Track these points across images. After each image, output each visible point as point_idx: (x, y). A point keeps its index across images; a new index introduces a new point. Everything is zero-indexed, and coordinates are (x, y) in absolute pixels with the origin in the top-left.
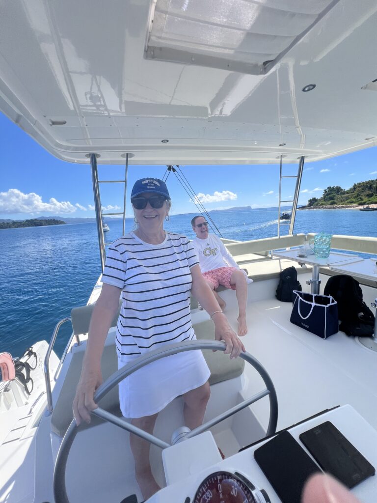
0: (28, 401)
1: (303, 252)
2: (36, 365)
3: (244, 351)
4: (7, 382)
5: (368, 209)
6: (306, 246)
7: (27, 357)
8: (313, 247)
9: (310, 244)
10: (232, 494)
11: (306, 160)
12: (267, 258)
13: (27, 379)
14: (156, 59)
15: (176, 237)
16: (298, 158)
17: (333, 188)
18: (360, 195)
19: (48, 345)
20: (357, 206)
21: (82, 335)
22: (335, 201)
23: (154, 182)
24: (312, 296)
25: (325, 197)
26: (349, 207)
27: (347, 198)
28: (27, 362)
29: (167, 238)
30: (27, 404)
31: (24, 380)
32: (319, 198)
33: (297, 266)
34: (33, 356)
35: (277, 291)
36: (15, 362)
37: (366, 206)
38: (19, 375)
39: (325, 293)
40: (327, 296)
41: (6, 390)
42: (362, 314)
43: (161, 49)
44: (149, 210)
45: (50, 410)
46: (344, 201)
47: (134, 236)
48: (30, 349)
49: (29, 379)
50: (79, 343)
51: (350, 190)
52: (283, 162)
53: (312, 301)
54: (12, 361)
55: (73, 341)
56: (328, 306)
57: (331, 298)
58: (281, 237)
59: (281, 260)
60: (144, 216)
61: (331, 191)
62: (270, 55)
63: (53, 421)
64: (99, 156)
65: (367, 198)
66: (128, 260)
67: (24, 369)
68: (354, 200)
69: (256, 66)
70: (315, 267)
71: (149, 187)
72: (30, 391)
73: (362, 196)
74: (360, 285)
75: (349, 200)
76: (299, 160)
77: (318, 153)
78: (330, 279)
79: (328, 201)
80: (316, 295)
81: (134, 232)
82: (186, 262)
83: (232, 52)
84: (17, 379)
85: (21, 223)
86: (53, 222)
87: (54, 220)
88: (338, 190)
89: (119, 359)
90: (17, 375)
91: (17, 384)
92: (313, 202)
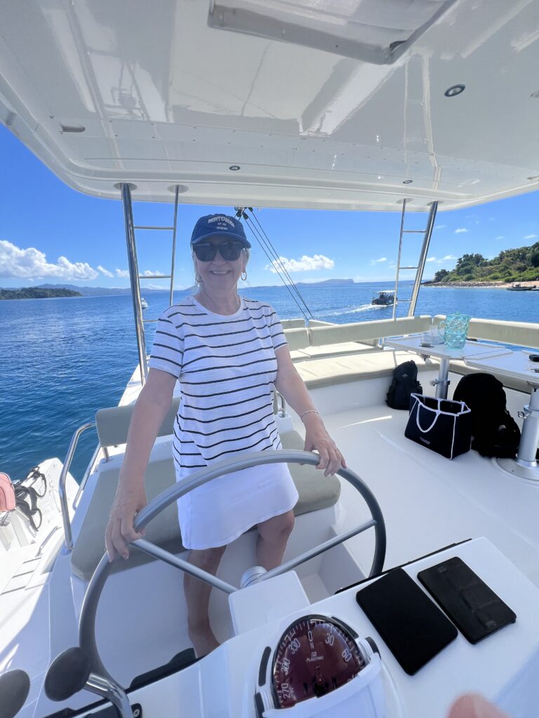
0: (35, 539)
1: (428, 339)
2: (46, 491)
3: (344, 467)
4: (5, 513)
5: (518, 288)
6: (434, 331)
7: (31, 480)
8: (443, 333)
9: (439, 328)
10: (328, 643)
11: (440, 208)
12: (376, 349)
13: (32, 509)
14: (227, 27)
15: (255, 306)
16: (428, 204)
17: (471, 256)
18: (508, 268)
19: (62, 466)
20: (503, 284)
21: (113, 447)
22: (473, 275)
23: (227, 220)
24: (437, 401)
25: (459, 269)
26: (492, 284)
27: (490, 272)
28: (33, 486)
29: (242, 307)
30: (33, 543)
31: (29, 511)
32: (450, 270)
33: (419, 361)
34: (40, 479)
35: (388, 395)
36: (15, 486)
37: (516, 284)
38: (21, 504)
39: (455, 397)
40: (458, 402)
41: (3, 524)
42: (504, 427)
43: (234, 11)
44: (219, 262)
45: (68, 547)
46: (485, 275)
47: (195, 302)
48: (36, 469)
49: (35, 509)
50: (107, 459)
51: (495, 260)
52: (406, 210)
53: (437, 409)
54: (11, 484)
55: (100, 455)
56: (458, 415)
57: (463, 404)
58: (398, 319)
59: (397, 353)
60: (212, 272)
61: (468, 260)
63: (74, 561)
64: (134, 187)
65: (517, 272)
66: (186, 336)
67: (29, 496)
68: (499, 275)
70: (444, 362)
71: (218, 228)
72: (37, 526)
73: (511, 269)
74: (503, 388)
75: (492, 275)
76: (429, 208)
77: (458, 197)
78: (463, 379)
79: (463, 275)
80: (442, 400)
81: (194, 296)
82: (270, 342)
84: (18, 509)
85: (13, 292)
86: (62, 292)
87: (64, 290)
88: (478, 259)
89: (177, 474)
90: (17, 504)
91: (18, 517)
92: (442, 276)
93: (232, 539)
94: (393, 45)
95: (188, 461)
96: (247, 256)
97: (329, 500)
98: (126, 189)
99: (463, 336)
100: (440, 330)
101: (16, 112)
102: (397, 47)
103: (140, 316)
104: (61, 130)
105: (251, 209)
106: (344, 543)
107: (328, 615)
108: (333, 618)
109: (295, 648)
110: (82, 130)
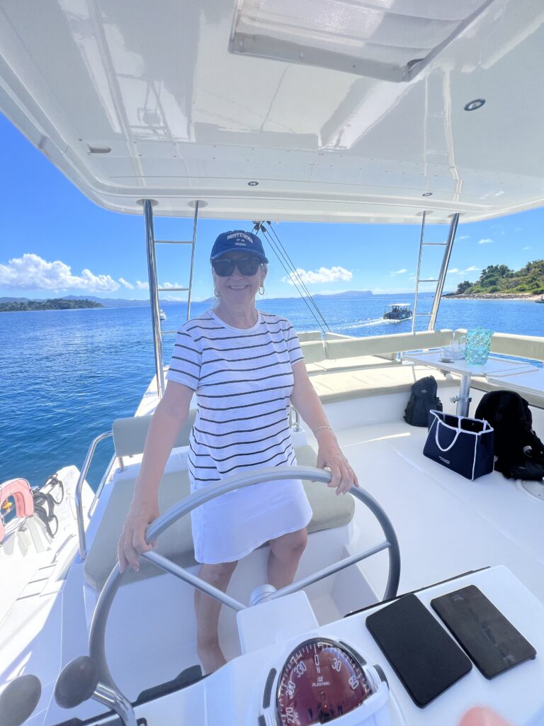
0: (51, 546)
1: (448, 354)
2: (62, 498)
3: (357, 486)
4: (24, 519)
6: (454, 346)
7: (49, 487)
8: (464, 349)
9: (459, 343)
10: (334, 668)
11: (461, 220)
12: (394, 363)
13: (50, 516)
14: (246, 53)
15: (272, 320)
16: (449, 216)
17: (496, 268)
18: (535, 280)
19: (79, 473)
20: (530, 296)
21: (128, 457)
22: (498, 287)
23: (245, 236)
24: (458, 419)
25: (483, 281)
26: (518, 296)
27: (517, 284)
28: (50, 493)
29: (260, 321)
30: (49, 549)
31: (46, 518)
32: (474, 282)
33: (439, 376)
34: (57, 486)
35: (406, 411)
36: (34, 492)
38: (39, 510)
39: (477, 416)
40: (480, 420)
41: (21, 529)
42: (530, 447)
43: (254, 37)
44: (236, 277)
45: (82, 556)
46: (511, 287)
47: (214, 316)
48: (54, 476)
49: (52, 516)
50: (122, 469)
51: (521, 271)
52: (426, 222)
53: (457, 426)
54: (30, 491)
55: (115, 465)
56: (480, 433)
57: (485, 422)
58: (417, 333)
59: (416, 367)
60: (230, 287)
61: (492, 272)
62: (420, 50)
63: (87, 570)
64: (156, 203)
66: (204, 350)
67: (46, 502)
68: (526, 287)
69: (395, 68)
70: (466, 378)
71: (237, 244)
72: (53, 533)
73: (539, 281)
74: (529, 407)
75: (519, 287)
76: (450, 220)
77: (480, 209)
78: (485, 396)
79: (488, 287)
80: (463, 418)
81: (213, 310)
82: (286, 357)
83: (360, 44)
84: (36, 515)
85: (40, 303)
86: (85, 304)
87: (87, 301)
88: (503, 271)
89: (192, 486)
90: (36, 510)
91: (36, 524)
92: (464, 288)
93: (244, 554)
94: (411, 64)
95: (202, 474)
96: (265, 271)
97: (343, 518)
98: (148, 205)
99: (485, 352)
100: (461, 346)
101: (48, 136)
102: (414, 65)
103: (158, 327)
104: (89, 151)
105: (269, 223)
106: (357, 564)
107: (336, 639)
108: (341, 642)
109: (300, 671)
110: (108, 151)
